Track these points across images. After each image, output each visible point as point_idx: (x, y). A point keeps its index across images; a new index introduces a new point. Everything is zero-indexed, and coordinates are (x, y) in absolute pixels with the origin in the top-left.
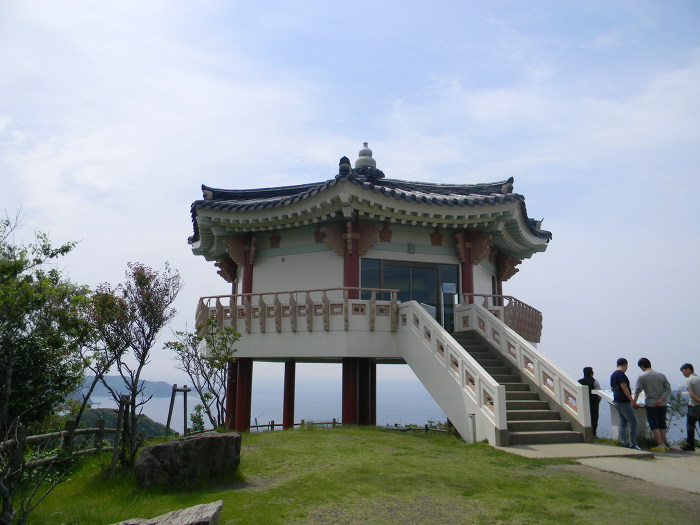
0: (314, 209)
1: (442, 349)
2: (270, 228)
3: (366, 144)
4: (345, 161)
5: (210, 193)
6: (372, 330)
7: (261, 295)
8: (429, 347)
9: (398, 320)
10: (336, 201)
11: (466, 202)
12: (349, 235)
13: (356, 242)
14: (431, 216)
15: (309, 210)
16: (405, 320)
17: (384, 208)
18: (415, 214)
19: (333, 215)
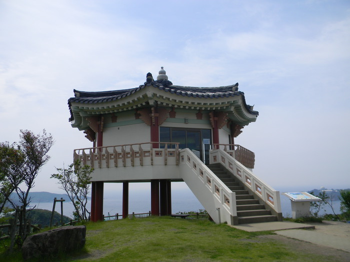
0: (134, 101)
1: (202, 173)
2: (111, 112)
3: (162, 68)
4: (149, 75)
5: (78, 94)
6: (166, 165)
7: (106, 147)
8: (196, 172)
9: (179, 159)
10: (145, 96)
11: (214, 96)
12: (153, 115)
13: (157, 118)
14: (196, 103)
15: (131, 102)
16: (183, 159)
17: (171, 99)
18: (187, 103)
19: (144, 104)
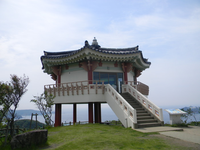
0: (78, 57)
1: (117, 98)
2: (65, 63)
3: (95, 38)
4: (86, 42)
5: (46, 53)
6: (96, 94)
7: (63, 84)
8: (114, 98)
9: (104, 90)
10: (84, 54)
11: (124, 53)
12: (89, 65)
13: (91, 67)
14: (114, 58)
15: (76, 57)
16: (106, 90)
17: (99, 56)
18: (109, 57)
19: (84, 59)
